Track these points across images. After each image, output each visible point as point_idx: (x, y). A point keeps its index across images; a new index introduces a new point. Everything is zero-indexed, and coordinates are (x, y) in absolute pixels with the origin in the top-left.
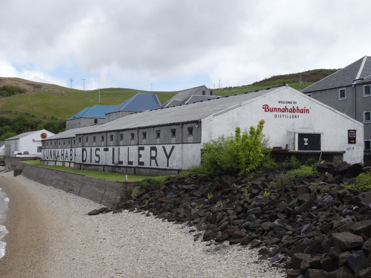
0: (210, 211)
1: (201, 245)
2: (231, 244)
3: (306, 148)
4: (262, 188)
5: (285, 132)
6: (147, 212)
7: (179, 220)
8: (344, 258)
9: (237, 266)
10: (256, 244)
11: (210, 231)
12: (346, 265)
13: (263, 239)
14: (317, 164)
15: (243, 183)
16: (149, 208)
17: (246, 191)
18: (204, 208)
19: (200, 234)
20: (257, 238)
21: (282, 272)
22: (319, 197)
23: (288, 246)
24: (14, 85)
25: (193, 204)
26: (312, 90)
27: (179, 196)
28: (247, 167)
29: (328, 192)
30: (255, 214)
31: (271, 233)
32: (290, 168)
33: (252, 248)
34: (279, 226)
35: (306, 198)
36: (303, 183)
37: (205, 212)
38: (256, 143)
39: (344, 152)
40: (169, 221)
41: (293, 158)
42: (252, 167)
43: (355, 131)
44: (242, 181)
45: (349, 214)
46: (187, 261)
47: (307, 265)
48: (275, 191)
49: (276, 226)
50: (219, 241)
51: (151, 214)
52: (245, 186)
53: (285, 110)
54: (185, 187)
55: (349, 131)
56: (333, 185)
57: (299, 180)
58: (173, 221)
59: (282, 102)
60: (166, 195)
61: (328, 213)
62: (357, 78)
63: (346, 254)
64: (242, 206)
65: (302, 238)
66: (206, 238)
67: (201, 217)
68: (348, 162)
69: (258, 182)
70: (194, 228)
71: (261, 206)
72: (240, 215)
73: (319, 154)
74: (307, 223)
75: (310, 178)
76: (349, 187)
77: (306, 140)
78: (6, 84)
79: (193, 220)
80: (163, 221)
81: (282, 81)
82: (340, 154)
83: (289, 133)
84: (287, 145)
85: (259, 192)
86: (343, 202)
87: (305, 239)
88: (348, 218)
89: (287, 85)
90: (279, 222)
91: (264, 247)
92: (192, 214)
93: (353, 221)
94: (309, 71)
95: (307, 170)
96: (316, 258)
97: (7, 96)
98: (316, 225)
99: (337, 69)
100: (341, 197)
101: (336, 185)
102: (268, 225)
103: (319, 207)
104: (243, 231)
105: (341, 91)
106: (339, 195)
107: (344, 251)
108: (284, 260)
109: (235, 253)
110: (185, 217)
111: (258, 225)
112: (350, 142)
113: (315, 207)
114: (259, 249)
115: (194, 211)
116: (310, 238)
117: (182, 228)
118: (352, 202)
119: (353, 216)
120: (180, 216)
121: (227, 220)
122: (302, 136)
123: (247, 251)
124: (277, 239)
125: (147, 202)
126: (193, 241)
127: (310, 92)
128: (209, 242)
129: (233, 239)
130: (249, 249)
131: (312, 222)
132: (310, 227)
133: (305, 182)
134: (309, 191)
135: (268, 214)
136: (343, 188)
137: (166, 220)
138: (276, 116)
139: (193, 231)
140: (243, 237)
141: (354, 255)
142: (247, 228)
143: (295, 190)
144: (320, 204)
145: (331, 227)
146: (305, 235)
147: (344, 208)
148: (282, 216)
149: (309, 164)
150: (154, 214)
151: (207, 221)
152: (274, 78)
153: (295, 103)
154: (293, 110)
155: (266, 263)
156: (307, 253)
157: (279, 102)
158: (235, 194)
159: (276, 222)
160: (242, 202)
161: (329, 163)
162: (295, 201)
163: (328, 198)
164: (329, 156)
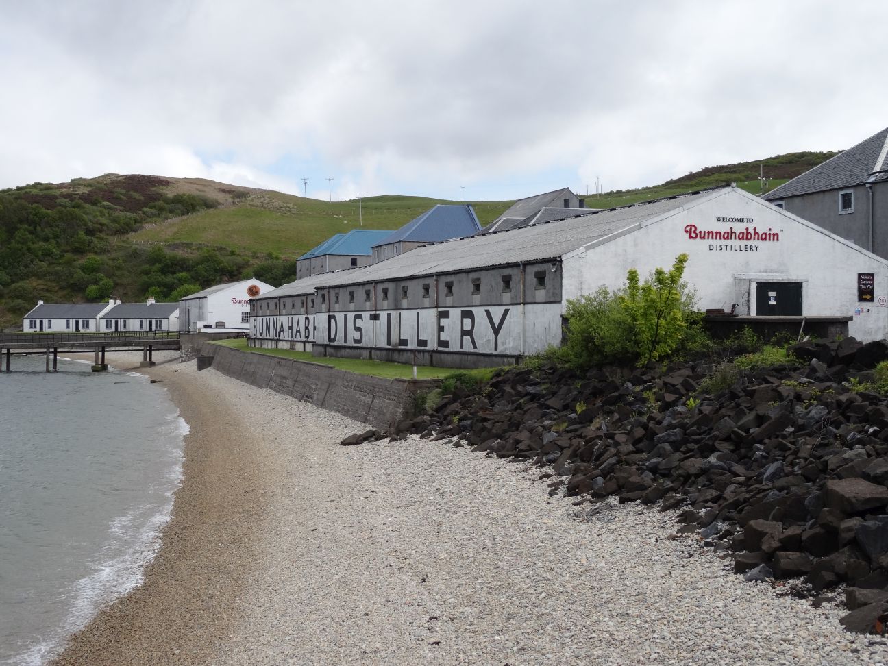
0: (580, 436)
1: (564, 503)
2: (622, 501)
3: (772, 310)
4: (683, 391)
5: (731, 280)
6: (455, 439)
7: (518, 455)
8: (850, 529)
9: (634, 544)
10: (672, 501)
11: (580, 477)
12: (854, 544)
13: (686, 493)
14: (793, 343)
15: (645, 382)
16: (458, 431)
17: (652, 398)
18: (568, 432)
19: (561, 482)
20: (674, 490)
21: (724, 557)
22: (799, 409)
23: (736, 505)
24: (195, 193)
25: (547, 423)
26: (784, 195)
27: (519, 407)
28: (654, 348)
29: (817, 398)
30: (671, 443)
31: (702, 480)
32: (741, 351)
33: (664, 509)
34: (718, 467)
35: (772, 410)
36: (767, 382)
37: (570, 439)
38: (671, 303)
39: (851, 319)
40: (500, 457)
41: (747, 331)
42: (664, 349)
43: (872, 275)
44: (645, 378)
45: (860, 442)
46: (535, 535)
47: (776, 544)
48: (711, 396)
49: (712, 466)
50: (599, 496)
51: (464, 442)
52: (650, 388)
53: (729, 235)
54: (530, 389)
55: (860, 275)
56: (828, 384)
57: (759, 374)
58: (507, 456)
59: (724, 220)
60: (493, 406)
61: (818, 441)
62: (878, 168)
63: (854, 522)
64: (645, 427)
65: (765, 490)
66: (572, 491)
67: (562, 449)
68: (858, 339)
69: (676, 379)
70: (548, 470)
71: (683, 427)
72: (641, 445)
73: (798, 323)
74: (774, 460)
75: (780, 372)
76: (861, 388)
77: (772, 294)
78: (180, 191)
79: (547, 454)
80: (488, 456)
81: (724, 176)
82: (843, 323)
83: (738, 281)
84: (734, 305)
85: (677, 400)
86: (848, 419)
87: (771, 493)
88: (859, 449)
89: (734, 184)
90: (719, 458)
91: (690, 508)
92: (545, 442)
93: (869, 455)
94: (778, 157)
95: (775, 355)
96: (793, 530)
97: (183, 214)
98: (792, 464)
99: (835, 150)
100: (845, 409)
101: (834, 385)
102: (695, 464)
103: (800, 428)
104: (647, 477)
105: (843, 196)
106: (839, 403)
107: (850, 515)
108: (728, 533)
109: (631, 520)
110: (530, 448)
111: (676, 463)
112: (861, 299)
113: (792, 429)
114: (678, 512)
115: (548, 437)
116: (780, 489)
117: (525, 470)
118: (867, 419)
119: (869, 447)
120: (521, 446)
121: (615, 455)
122: (763, 287)
123: (654, 515)
124: (714, 493)
125: (456, 419)
126: (546, 496)
127: (781, 199)
128: (579, 498)
129: (628, 492)
130: (659, 511)
131: (785, 458)
132: (781, 469)
133: (770, 379)
134: (779, 397)
135: (696, 442)
136: (847, 390)
137: (494, 455)
138: (711, 248)
139: (548, 476)
140: (645, 488)
141: (871, 523)
142: (654, 470)
143: (751, 394)
144: (801, 422)
145: (825, 469)
146: (770, 485)
147: (850, 431)
148: (725, 447)
149: (779, 344)
150: (471, 444)
151: (574, 456)
152: (708, 172)
153: (750, 220)
154: (745, 236)
155: (693, 539)
156: (774, 519)
157: (719, 219)
158: (631, 404)
159: (713, 459)
160: (644, 419)
161: (820, 341)
162: (750, 417)
163: (817, 411)
164: (819, 326)
